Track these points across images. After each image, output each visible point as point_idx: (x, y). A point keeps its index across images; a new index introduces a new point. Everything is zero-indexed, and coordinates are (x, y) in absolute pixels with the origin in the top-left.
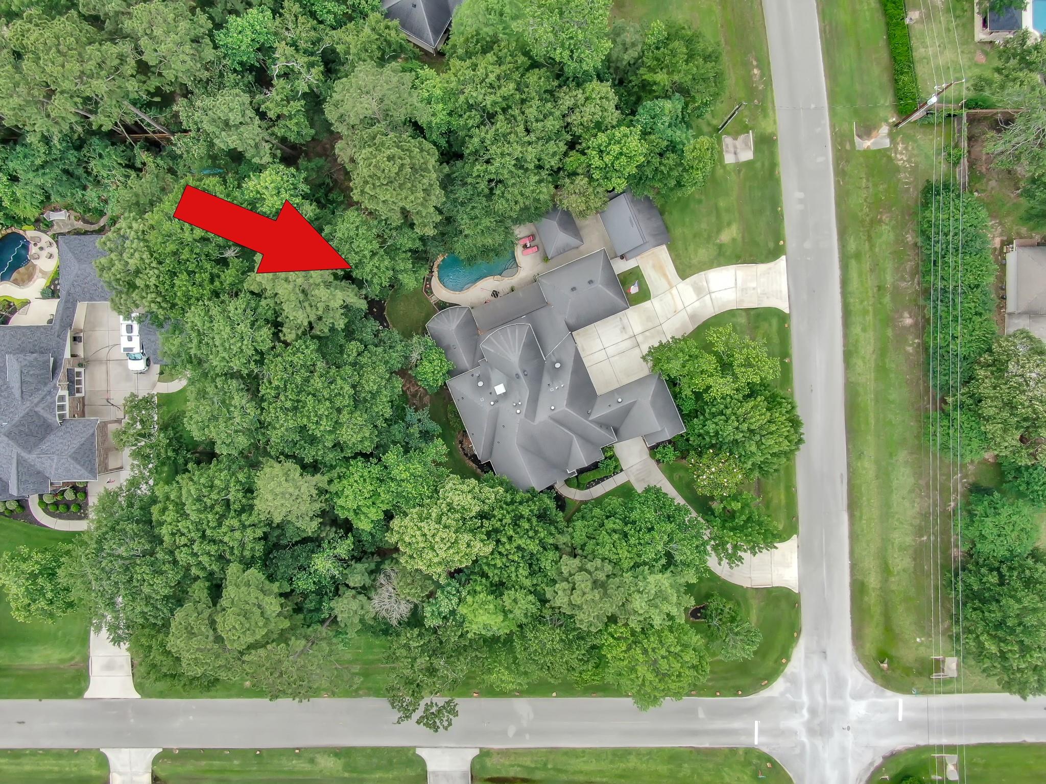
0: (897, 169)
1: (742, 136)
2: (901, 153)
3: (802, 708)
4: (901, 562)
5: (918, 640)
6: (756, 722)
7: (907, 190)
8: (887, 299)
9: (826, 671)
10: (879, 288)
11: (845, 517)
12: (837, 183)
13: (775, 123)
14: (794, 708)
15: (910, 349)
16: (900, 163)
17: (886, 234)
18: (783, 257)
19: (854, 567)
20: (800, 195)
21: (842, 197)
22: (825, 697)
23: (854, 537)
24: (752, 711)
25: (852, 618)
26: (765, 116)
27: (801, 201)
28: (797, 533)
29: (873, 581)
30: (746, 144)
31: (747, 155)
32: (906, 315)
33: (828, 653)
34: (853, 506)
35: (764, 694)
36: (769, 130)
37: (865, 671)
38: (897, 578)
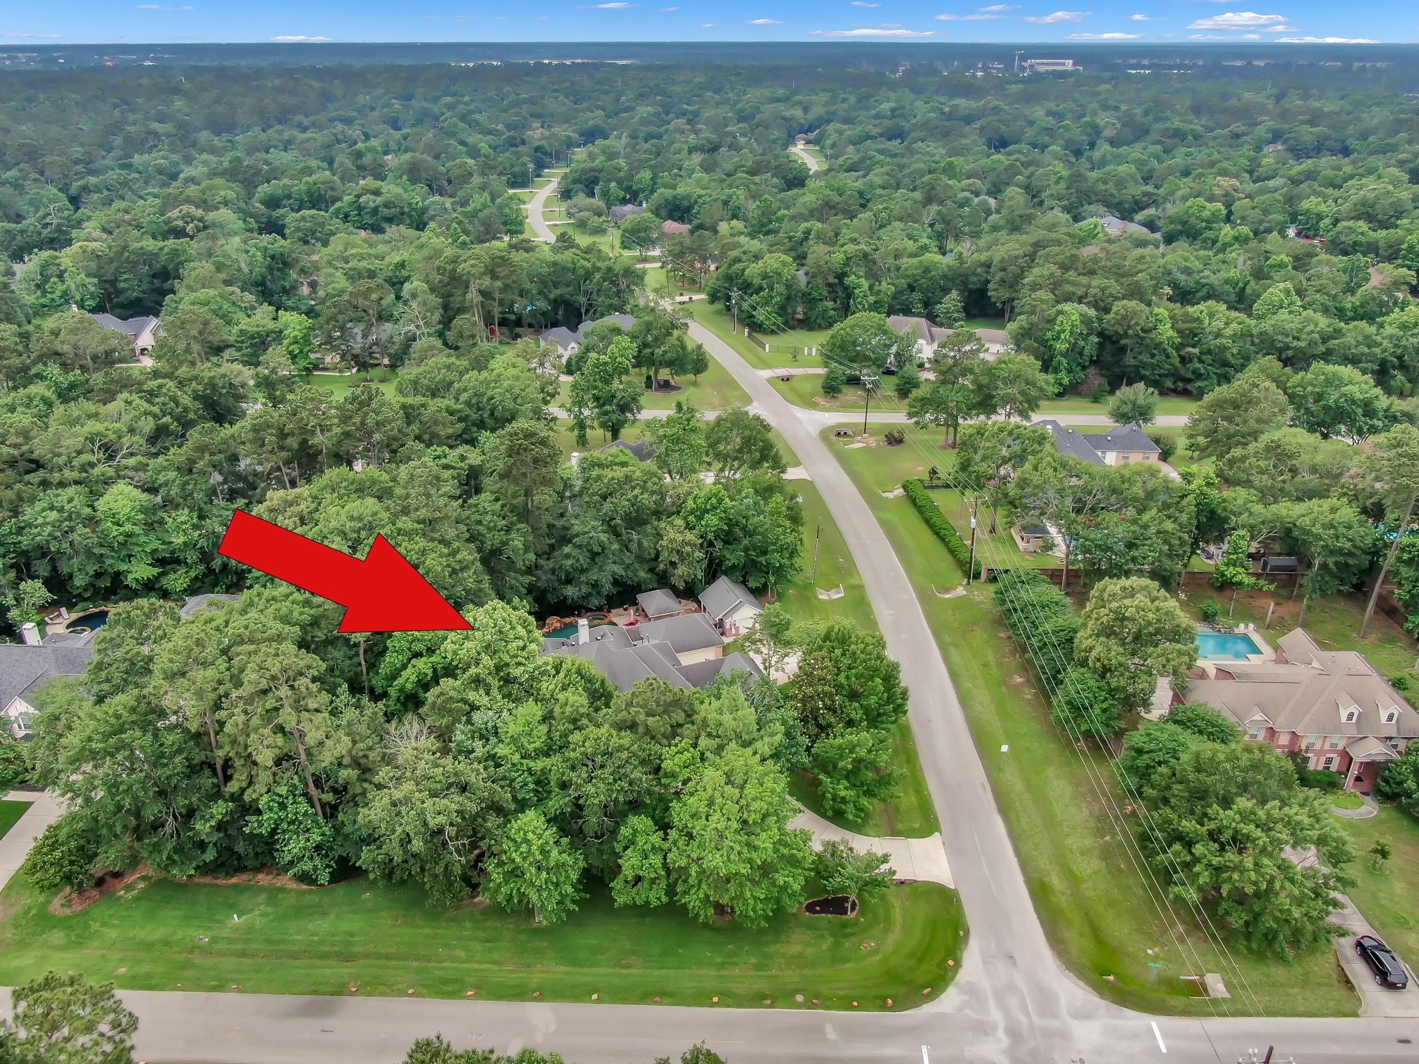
2: (978, 596)
3: (995, 1028)
4: (1090, 867)
5: (1150, 952)
6: (924, 1049)
7: (990, 612)
8: (994, 671)
9: (1019, 980)
10: (984, 666)
11: (998, 820)
14: (983, 1029)
15: (1028, 697)
16: (979, 600)
19: (1025, 865)
20: (890, 612)
22: (1028, 1015)
23: (1014, 837)
24: (912, 1031)
25: (1039, 918)
26: (852, 577)
28: (938, 829)
29: (1056, 881)
30: (838, 592)
31: (839, 596)
32: (1016, 676)
33: (1017, 956)
34: (1004, 809)
35: (928, 1009)
37: (1081, 983)
38: (1090, 883)
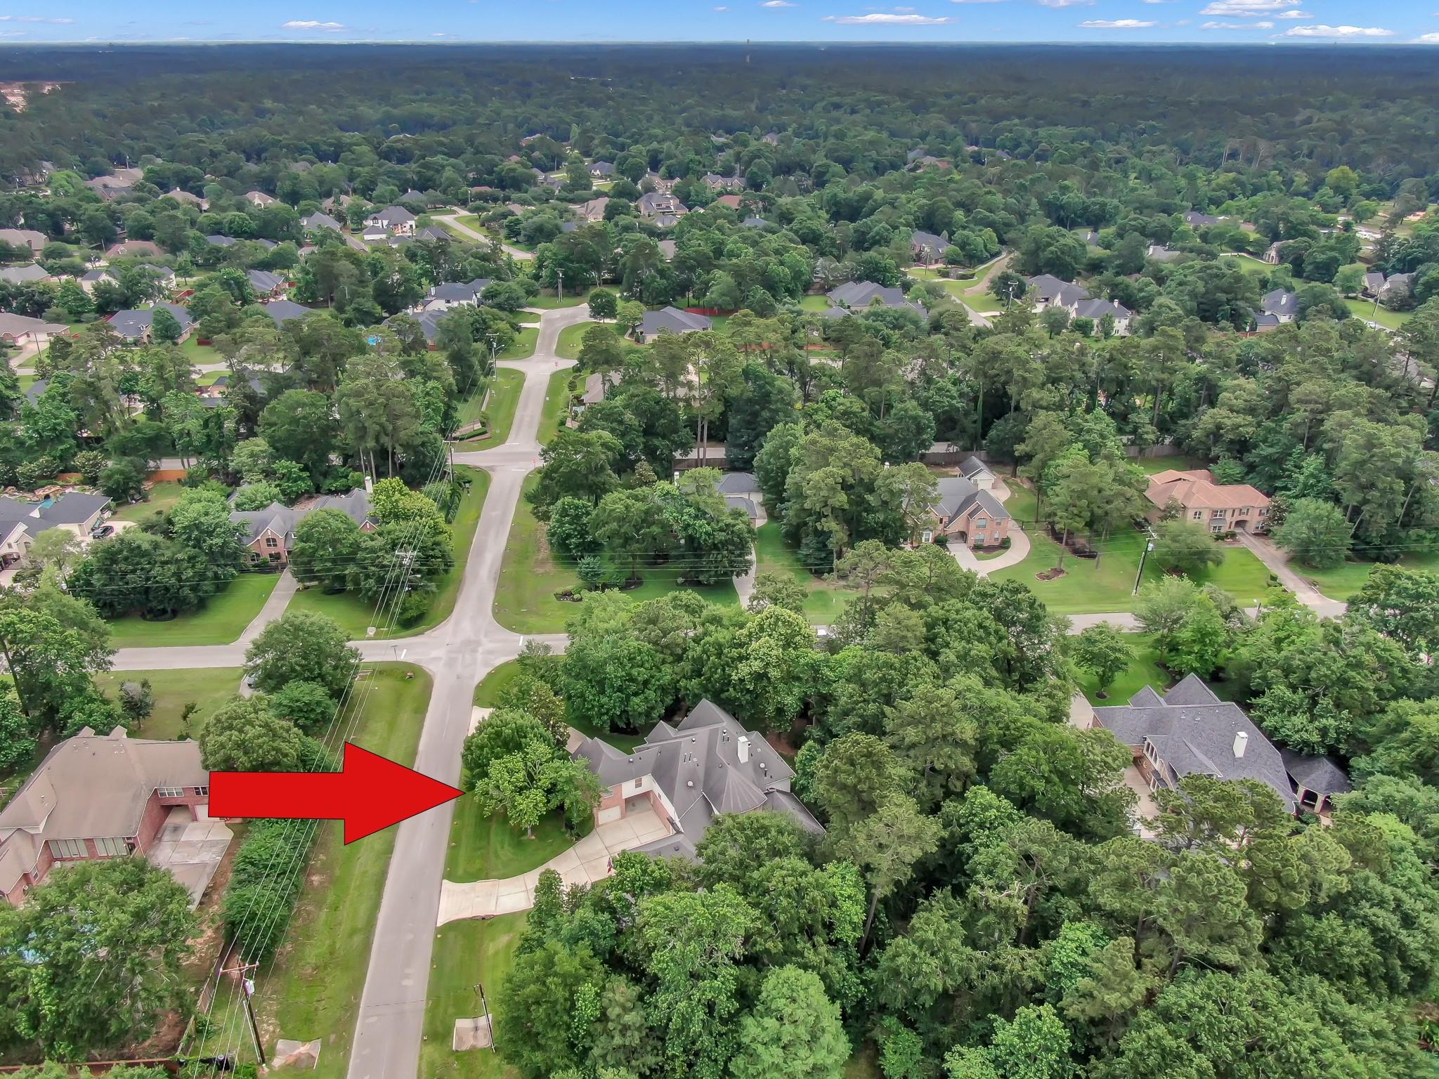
0: (277, 1015)
1: (464, 1048)
2: (267, 1031)
7: (274, 992)
8: (331, 898)
10: (336, 909)
12: (358, 997)
13: (421, 1057)
15: (322, 857)
16: (273, 1020)
17: (313, 953)
18: (439, 925)
20: (407, 982)
21: (357, 985)
26: (432, 1064)
27: (407, 976)
30: (460, 1039)
31: (462, 1024)
32: (316, 883)
36: (429, 1049)
37: (427, 670)
